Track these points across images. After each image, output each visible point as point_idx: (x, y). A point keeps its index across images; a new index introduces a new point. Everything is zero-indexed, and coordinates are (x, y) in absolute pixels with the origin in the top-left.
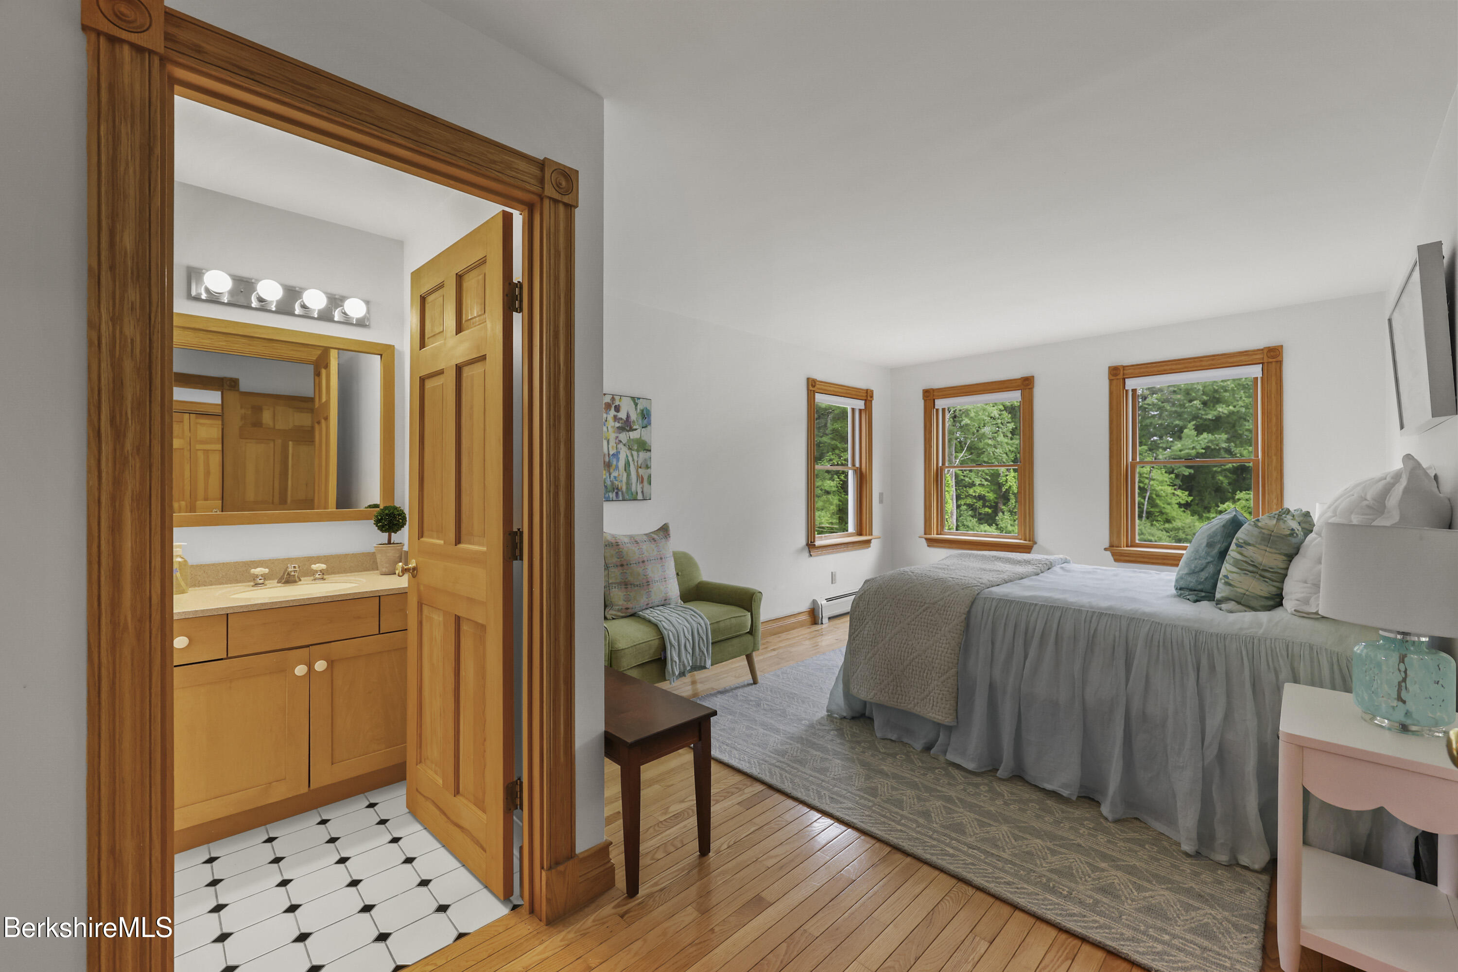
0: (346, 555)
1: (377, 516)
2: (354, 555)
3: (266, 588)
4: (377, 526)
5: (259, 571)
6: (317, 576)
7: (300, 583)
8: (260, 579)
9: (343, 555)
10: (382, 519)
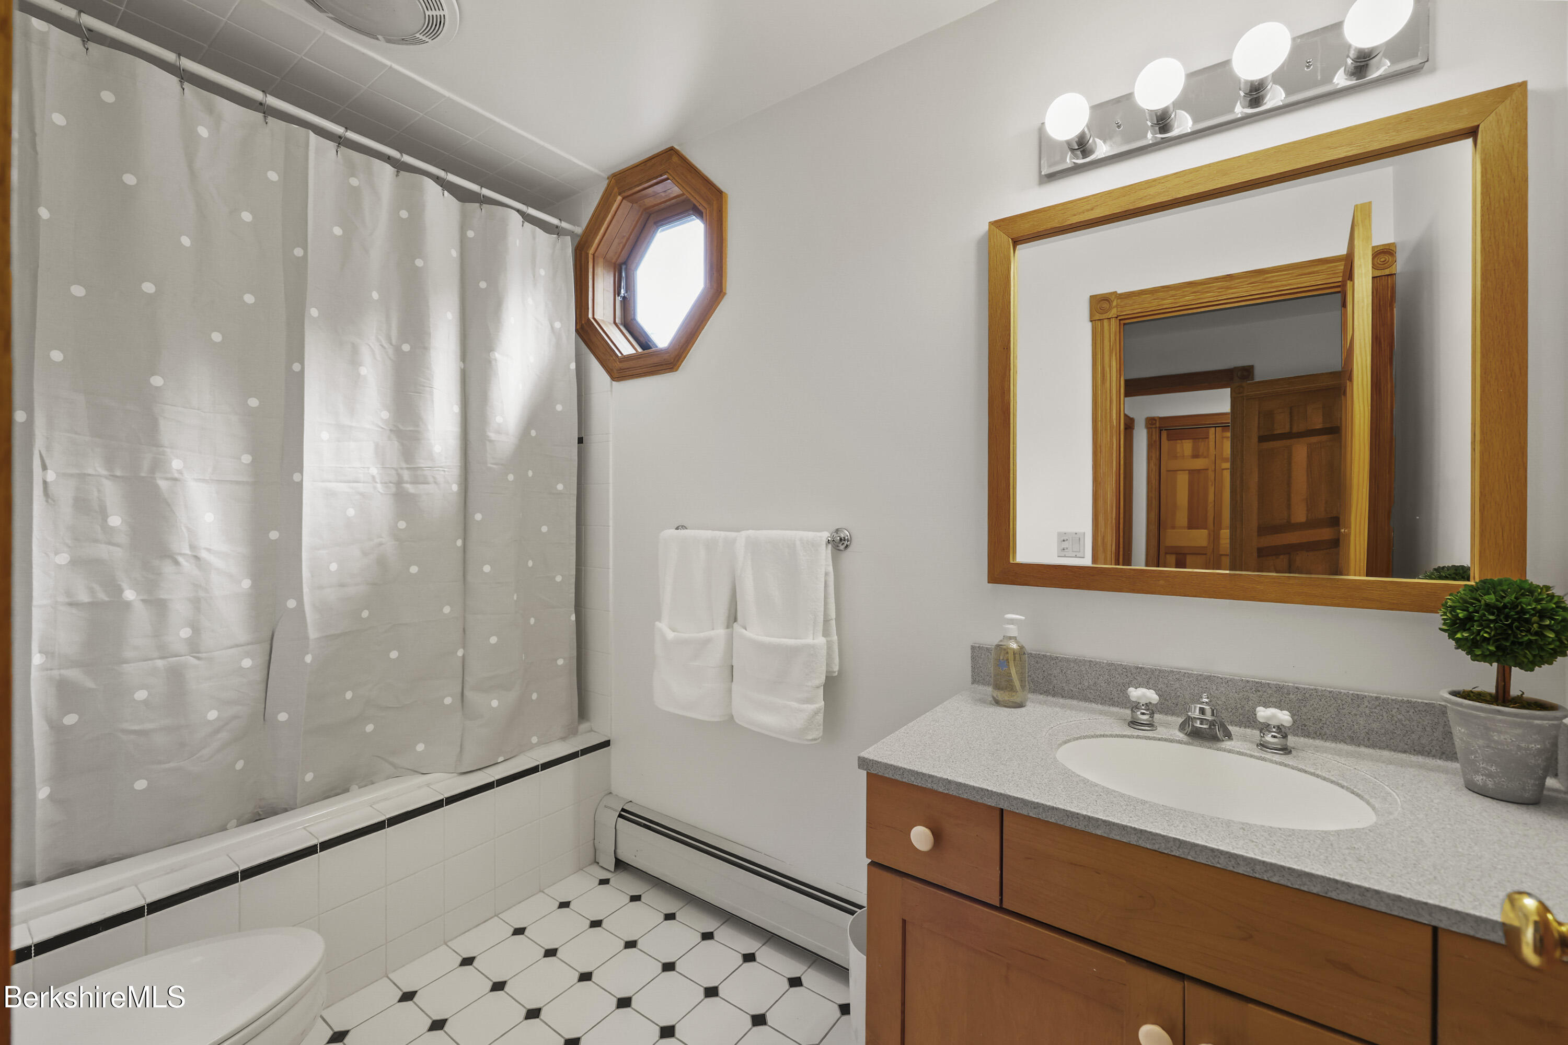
0: (1357, 699)
1: (1453, 609)
2: (1381, 703)
3: (1154, 739)
4: (1452, 636)
5: (1142, 694)
6: (1269, 738)
7: (1227, 744)
8: (1143, 714)
9: (1347, 695)
10: (1469, 618)
